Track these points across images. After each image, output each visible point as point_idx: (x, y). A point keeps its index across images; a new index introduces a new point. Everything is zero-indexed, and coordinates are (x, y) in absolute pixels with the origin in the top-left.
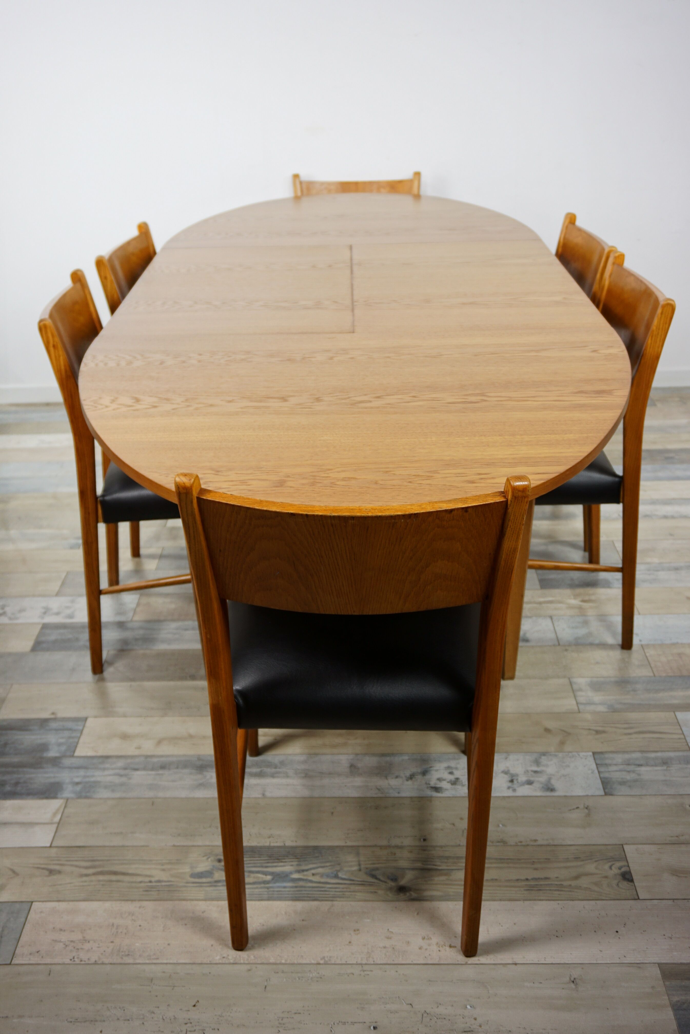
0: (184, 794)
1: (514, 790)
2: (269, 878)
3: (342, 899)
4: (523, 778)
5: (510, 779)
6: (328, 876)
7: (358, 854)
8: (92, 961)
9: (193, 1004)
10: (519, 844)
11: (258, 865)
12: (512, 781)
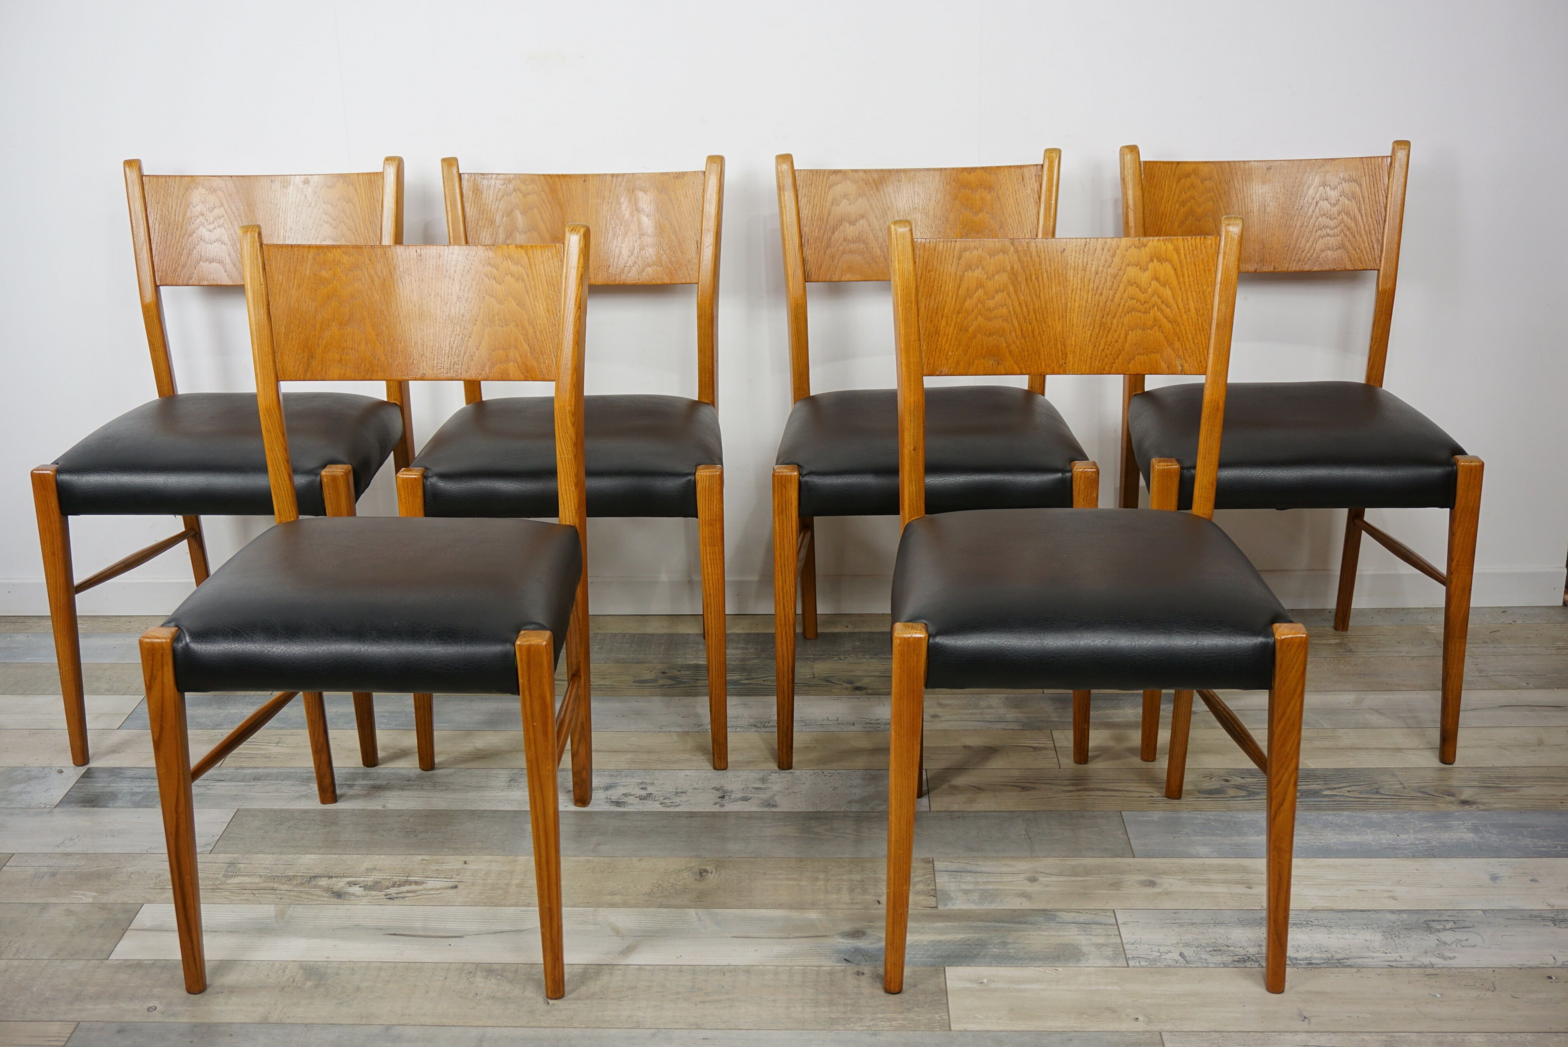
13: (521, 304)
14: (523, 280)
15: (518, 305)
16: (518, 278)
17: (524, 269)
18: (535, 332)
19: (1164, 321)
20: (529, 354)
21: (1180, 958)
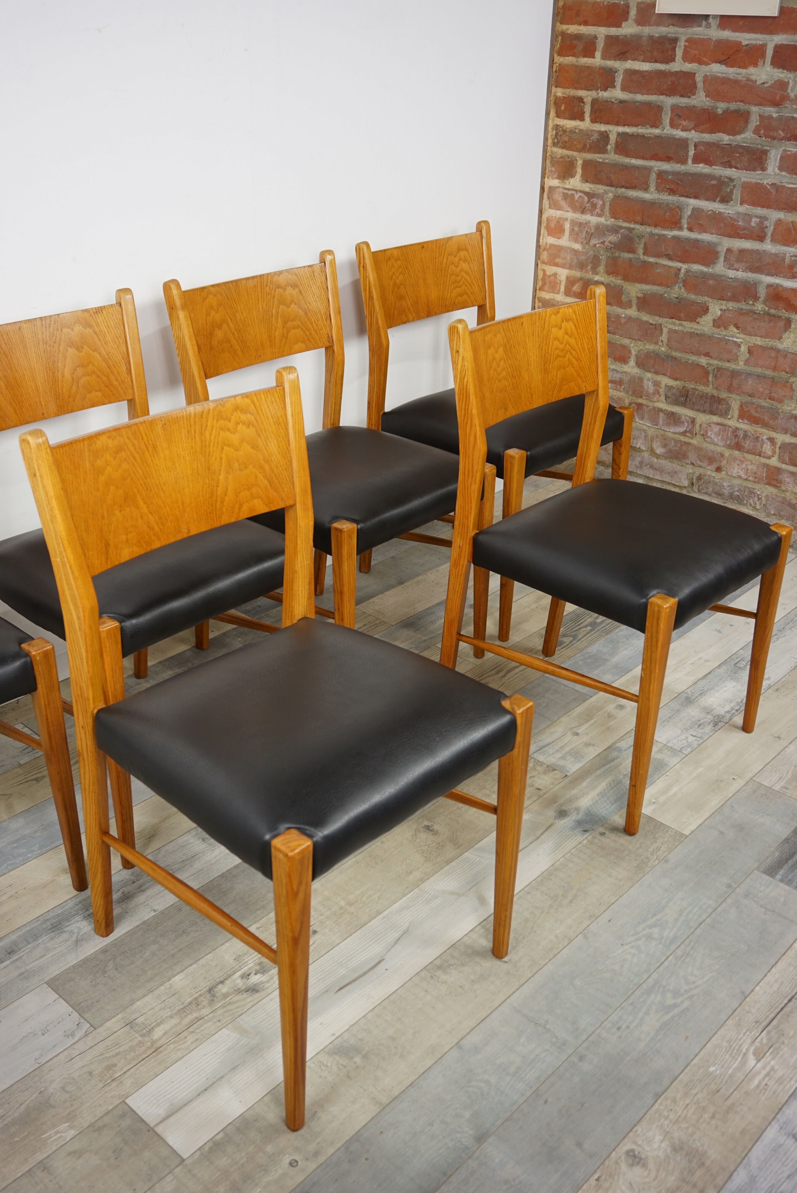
13: (255, 447)
14: (253, 426)
15: (253, 448)
16: (249, 425)
17: (252, 415)
18: (271, 468)
19: (574, 360)
20: (269, 487)
21: (695, 738)
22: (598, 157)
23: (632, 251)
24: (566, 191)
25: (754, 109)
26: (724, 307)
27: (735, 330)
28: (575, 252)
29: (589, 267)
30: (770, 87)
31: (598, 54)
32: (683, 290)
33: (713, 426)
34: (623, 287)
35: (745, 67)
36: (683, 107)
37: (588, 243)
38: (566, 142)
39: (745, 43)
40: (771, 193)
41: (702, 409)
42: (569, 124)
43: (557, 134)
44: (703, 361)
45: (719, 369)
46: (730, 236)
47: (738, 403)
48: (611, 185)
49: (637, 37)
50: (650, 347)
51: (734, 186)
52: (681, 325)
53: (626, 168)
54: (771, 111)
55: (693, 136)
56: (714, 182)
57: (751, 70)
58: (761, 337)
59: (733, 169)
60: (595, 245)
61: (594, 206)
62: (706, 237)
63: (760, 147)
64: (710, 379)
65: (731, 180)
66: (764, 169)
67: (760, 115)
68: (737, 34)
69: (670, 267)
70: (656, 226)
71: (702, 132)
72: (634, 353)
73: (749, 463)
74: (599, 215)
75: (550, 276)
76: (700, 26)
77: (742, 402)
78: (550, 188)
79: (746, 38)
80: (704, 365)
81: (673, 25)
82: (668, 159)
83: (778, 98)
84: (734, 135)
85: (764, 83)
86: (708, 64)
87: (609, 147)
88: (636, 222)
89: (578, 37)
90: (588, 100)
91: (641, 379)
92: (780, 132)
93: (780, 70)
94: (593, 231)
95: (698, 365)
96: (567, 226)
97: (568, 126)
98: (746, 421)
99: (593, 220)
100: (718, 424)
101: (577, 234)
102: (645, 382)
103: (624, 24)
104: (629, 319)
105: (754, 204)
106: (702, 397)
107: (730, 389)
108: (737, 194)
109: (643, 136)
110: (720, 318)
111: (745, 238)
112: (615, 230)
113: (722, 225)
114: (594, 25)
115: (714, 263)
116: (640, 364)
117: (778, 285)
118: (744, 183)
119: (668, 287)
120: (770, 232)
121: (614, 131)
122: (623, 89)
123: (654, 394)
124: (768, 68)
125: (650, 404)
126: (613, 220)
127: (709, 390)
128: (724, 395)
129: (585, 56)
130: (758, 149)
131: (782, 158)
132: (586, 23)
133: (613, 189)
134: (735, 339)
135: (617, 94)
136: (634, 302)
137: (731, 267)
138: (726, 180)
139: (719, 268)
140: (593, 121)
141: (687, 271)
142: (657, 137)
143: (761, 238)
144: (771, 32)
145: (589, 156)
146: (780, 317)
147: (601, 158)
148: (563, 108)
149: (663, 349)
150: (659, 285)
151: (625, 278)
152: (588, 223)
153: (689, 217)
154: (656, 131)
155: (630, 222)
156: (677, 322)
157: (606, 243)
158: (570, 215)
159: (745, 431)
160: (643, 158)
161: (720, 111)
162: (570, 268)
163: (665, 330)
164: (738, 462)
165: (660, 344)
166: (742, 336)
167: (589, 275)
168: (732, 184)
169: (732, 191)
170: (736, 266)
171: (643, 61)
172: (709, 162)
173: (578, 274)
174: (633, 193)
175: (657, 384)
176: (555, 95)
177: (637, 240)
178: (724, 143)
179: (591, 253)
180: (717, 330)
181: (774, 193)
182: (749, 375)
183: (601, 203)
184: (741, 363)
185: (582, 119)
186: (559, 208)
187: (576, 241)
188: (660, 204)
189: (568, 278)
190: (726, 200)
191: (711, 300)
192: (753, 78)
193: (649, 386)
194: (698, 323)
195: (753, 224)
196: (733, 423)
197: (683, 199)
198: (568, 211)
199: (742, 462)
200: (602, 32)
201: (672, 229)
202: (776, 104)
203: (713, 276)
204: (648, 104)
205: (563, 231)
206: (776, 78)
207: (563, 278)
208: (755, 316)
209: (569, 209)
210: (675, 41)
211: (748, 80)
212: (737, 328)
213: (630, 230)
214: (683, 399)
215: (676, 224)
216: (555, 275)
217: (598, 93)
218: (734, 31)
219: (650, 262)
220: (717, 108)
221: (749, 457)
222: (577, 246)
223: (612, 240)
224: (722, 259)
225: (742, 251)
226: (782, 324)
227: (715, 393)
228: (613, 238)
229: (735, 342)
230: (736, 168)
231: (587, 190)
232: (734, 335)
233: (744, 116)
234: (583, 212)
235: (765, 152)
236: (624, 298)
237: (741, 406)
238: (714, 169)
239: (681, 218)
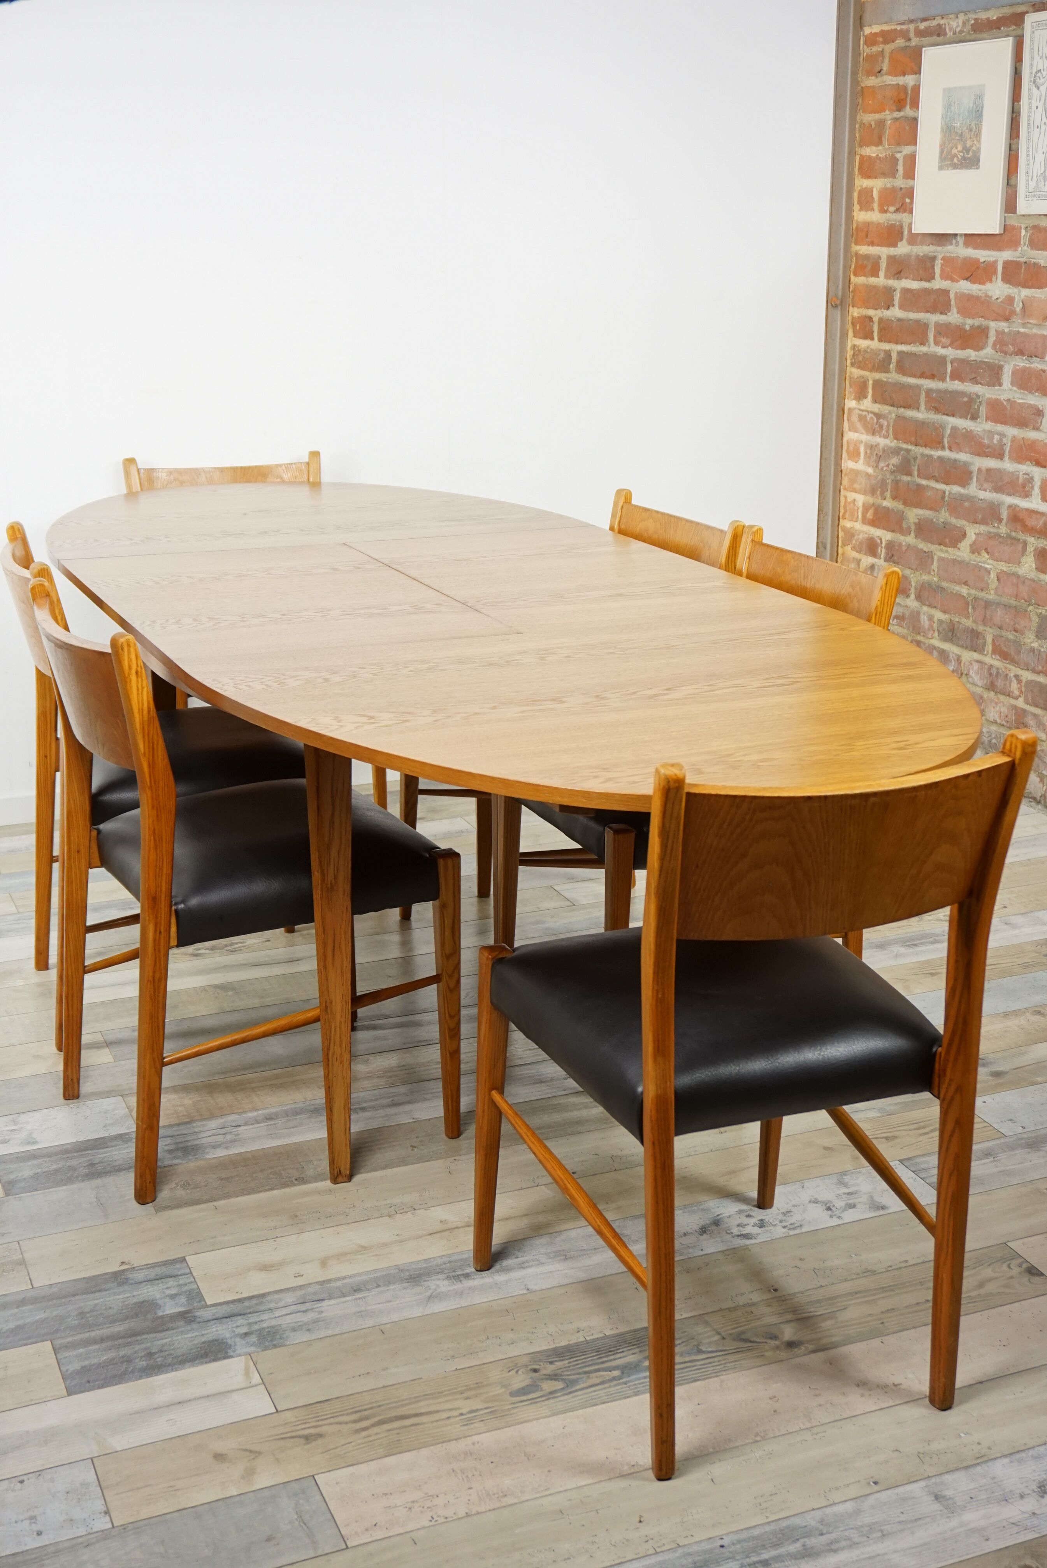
0: (417, 1312)
1: (839, 1217)
2: (616, 1373)
3: (727, 1372)
4: (840, 1204)
5: (824, 1207)
6: (690, 1354)
7: (706, 1323)
8: (461, 1513)
9: (638, 1520)
10: (890, 1269)
11: (590, 1363)
12: (829, 1209)
22: (883, 376)
23: (909, 474)
24: (861, 413)
25: (993, 325)
26: (977, 531)
27: (986, 556)
28: (868, 475)
29: (878, 492)
30: (1002, 302)
31: (882, 274)
32: (947, 514)
33: (974, 663)
34: (903, 512)
35: (983, 283)
36: (942, 324)
37: (877, 466)
38: (860, 362)
39: (982, 260)
40: (1006, 408)
41: (965, 645)
42: (863, 343)
43: (854, 353)
44: (964, 591)
45: (976, 599)
46: (979, 455)
47: (991, 636)
48: (892, 405)
49: (908, 256)
50: (926, 577)
51: (980, 402)
52: (947, 552)
53: (903, 387)
54: (1003, 326)
55: (951, 353)
56: (966, 399)
57: (988, 286)
58: (1005, 562)
59: (980, 386)
60: (882, 469)
61: (881, 426)
62: (963, 457)
63: (997, 362)
64: (970, 610)
65: (978, 396)
66: (1000, 385)
67: (996, 331)
68: (977, 251)
69: (938, 490)
70: (926, 446)
71: (957, 349)
72: (913, 584)
73: (1001, 704)
74: (886, 437)
75: (850, 503)
76: (951, 244)
77: (994, 636)
78: (850, 409)
79: (983, 255)
80: (965, 595)
81: (932, 244)
82: (933, 377)
83: (1007, 313)
84: (978, 350)
85: (997, 299)
86: (957, 281)
87: (891, 366)
88: (912, 443)
89: (867, 257)
90: (876, 319)
91: (918, 613)
92: (1010, 347)
93: (1008, 285)
94: (881, 454)
95: (961, 596)
96: (862, 450)
97: (863, 346)
98: (998, 658)
99: (882, 442)
100: (977, 661)
101: (869, 457)
102: (922, 616)
103: (899, 244)
104: (909, 546)
105: (996, 421)
106: (964, 631)
107: (984, 622)
108: (983, 410)
109: (914, 355)
110: (974, 543)
111: (990, 457)
112: (896, 451)
113: (973, 443)
114: (878, 245)
115: (969, 484)
116: (918, 598)
117: (1017, 506)
118: (989, 399)
119: (937, 511)
120: (1007, 449)
121: (896, 348)
122: (901, 307)
123: (929, 629)
124: (999, 283)
125: (927, 641)
126: (895, 441)
127: (968, 623)
128: (980, 628)
129: (872, 276)
130: (996, 365)
131: (1013, 373)
132: (872, 244)
133: (895, 409)
134: (987, 566)
135: (896, 312)
136: (913, 528)
137: (982, 488)
138: (974, 396)
139: (973, 490)
140: (880, 340)
141: (950, 493)
142: (925, 354)
143: (1001, 456)
144: (1000, 249)
145: (878, 376)
146: (1018, 540)
147: (886, 378)
148: (858, 328)
149: (935, 579)
150: (931, 509)
151: (905, 503)
152: (877, 445)
153: (950, 436)
154: (924, 349)
155: (907, 443)
156: (945, 548)
157: (891, 466)
158: (865, 437)
159: (998, 669)
160: (915, 376)
161: (967, 327)
162: (864, 493)
163: (936, 558)
164: (993, 705)
165: (932, 573)
166: (990, 561)
167: (879, 501)
168: (978, 401)
169: (979, 408)
170: (985, 485)
171: (913, 280)
172: (962, 380)
173: (870, 500)
174: (910, 413)
175: (931, 618)
176: (852, 316)
177: (912, 461)
178: (972, 359)
179: (880, 477)
180: (973, 557)
181: (1009, 409)
182: (999, 604)
183: (886, 423)
184: (992, 592)
185: (872, 339)
186: (855, 430)
187: (869, 465)
188: (928, 423)
189: (864, 504)
190: (974, 418)
191: (967, 524)
192: (990, 293)
193: (924, 621)
194: (959, 549)
195: (995, 442)
196: (988, 660)
197: (945, 417)
198: (862, 433)
199: (996, 703)
200: (884, 252)
201: (937, 449)
202: (1007, 319)
203: (969, 498)
204: (917, 322)
205: (859, 454)
206: (1006, 294)
207: (860, 504)
208: (1000, 540)
209: (864, 432)
210: (933, 259)
211: (987, 296)
212: (988, 553)
213: (908, 451)
214: (950, 634)
215: (938, 444)
216: (854, 500)
217: (883, 312)
218: (975, 248)
219: (923, 485)
220: (966, 324)
221: (1002, 698)
222: (870, 470)
223: (895, 463)
224: (975, 479)
225: (989, 470)
226: (1020, 547)
227: (974, 626)
228: (895, 460)
229: (986, 569)
230: (981, 384)
231: (876, 410)
232: (985, 561)
233: (983, 331)
234: (873, 434)
235: (1001, 367)
236: (904, 525)
237: (993, 640)
238: (966, 386)
239: (943, 437)
